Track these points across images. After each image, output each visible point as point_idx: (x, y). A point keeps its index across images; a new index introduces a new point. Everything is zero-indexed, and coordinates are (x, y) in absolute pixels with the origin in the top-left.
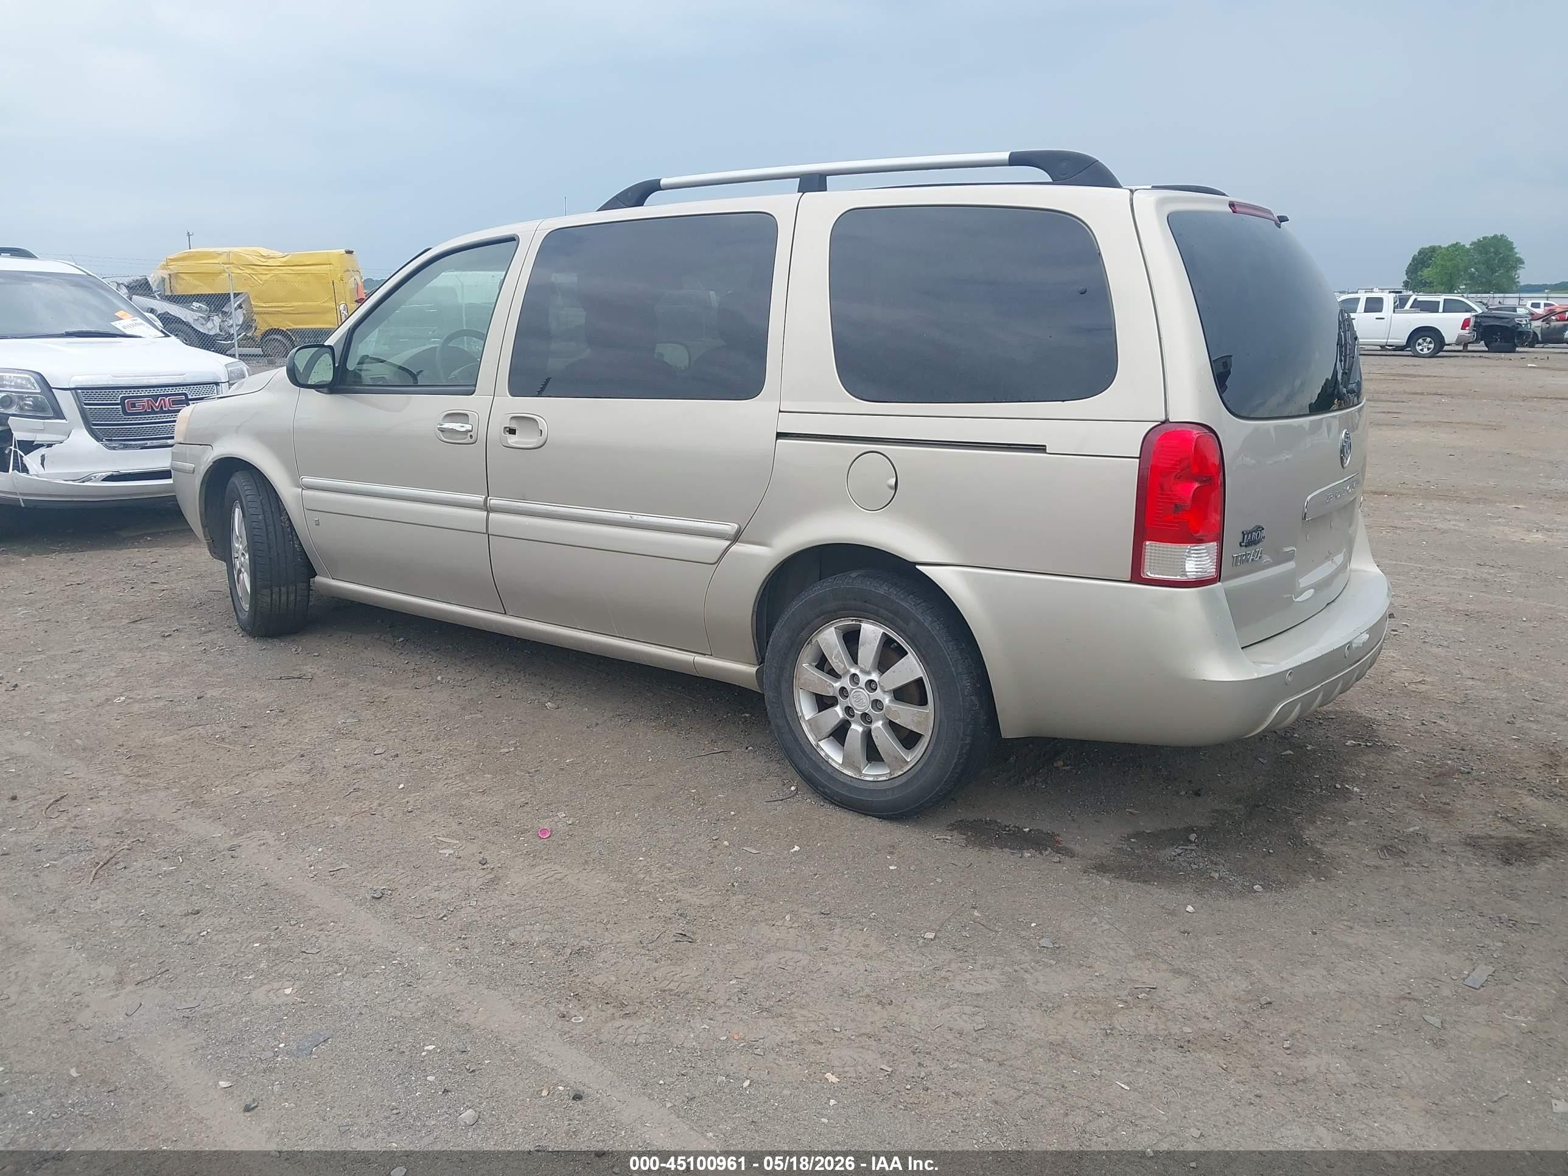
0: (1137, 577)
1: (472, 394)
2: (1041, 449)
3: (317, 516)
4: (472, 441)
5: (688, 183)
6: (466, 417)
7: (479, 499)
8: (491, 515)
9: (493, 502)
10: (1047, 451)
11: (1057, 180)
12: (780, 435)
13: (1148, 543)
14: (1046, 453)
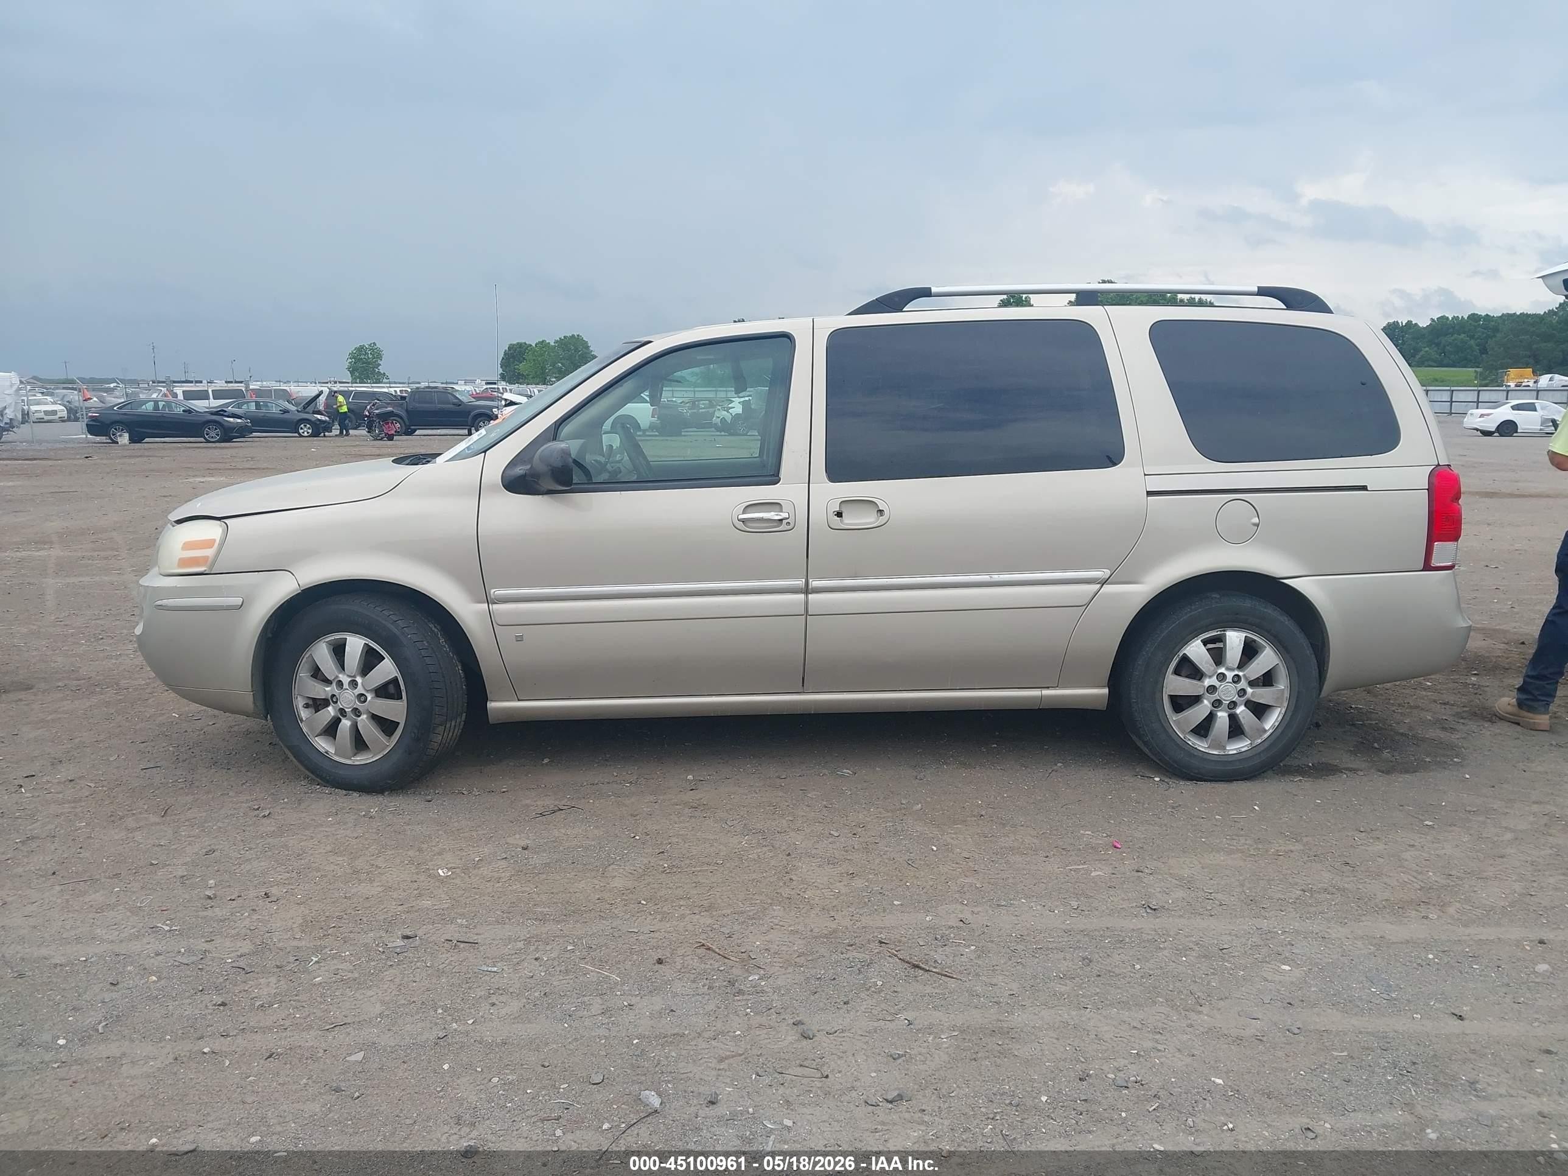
0: (1427, 567)
1: (779, 482)
2: (1364, 488)
3: (519, 631)
4: (789, 527)
5: (958, 292)
6: (778, 507)
7: (801, 583)
8: (810, 596)
9: (815, 583)
10: (1369, 489)
11: (1289, 307)
12: (1150, 493)
13: (1436, 543)
14: (1367, 490)
